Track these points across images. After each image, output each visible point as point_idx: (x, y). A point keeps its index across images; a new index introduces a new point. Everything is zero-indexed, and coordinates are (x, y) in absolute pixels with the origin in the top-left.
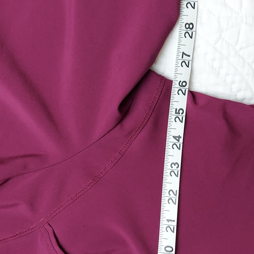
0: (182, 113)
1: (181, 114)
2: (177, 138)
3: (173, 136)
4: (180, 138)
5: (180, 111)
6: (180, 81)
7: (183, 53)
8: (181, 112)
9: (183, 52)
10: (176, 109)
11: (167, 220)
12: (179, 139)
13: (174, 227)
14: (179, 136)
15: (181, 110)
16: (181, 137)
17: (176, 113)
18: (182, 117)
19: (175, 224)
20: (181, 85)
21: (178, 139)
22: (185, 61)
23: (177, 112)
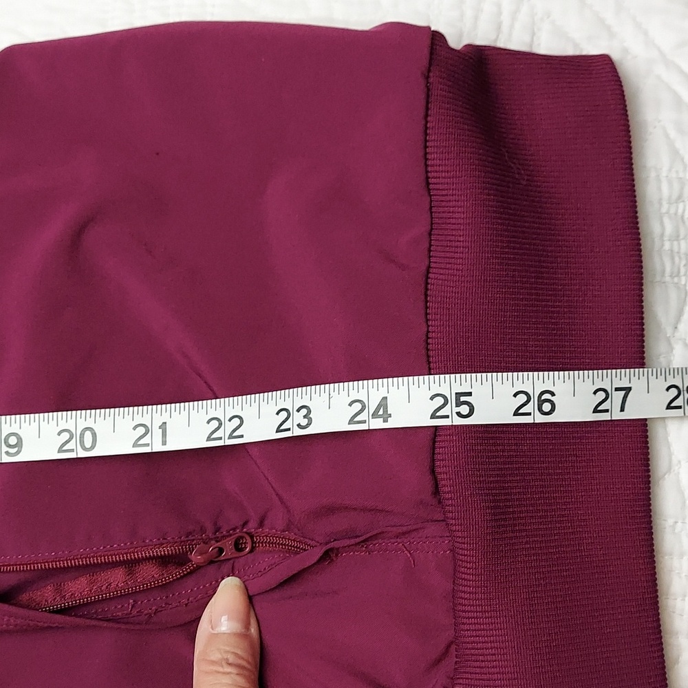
0: (459, 414)
1: (458, 409)
2: (382, 410)
3: (386, 398)
4: (382, 419)
5: (466, 406)
6: (553, 394)
7: (628, 390)
8: (464, 410)
9: (630, 389)
10: (470, 394)
11: (165, 423)
12: (380, 417)
13: (147, 445)
14: (390, 416)
15: (468, 408)
16: (385, 421)
17: (459, 395)
18: (447, 417)
19: (158, 447)
20: (543, 397)
21: (381, 412)
22: (609, 399)
23: (461, 398)
